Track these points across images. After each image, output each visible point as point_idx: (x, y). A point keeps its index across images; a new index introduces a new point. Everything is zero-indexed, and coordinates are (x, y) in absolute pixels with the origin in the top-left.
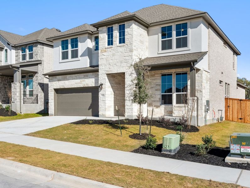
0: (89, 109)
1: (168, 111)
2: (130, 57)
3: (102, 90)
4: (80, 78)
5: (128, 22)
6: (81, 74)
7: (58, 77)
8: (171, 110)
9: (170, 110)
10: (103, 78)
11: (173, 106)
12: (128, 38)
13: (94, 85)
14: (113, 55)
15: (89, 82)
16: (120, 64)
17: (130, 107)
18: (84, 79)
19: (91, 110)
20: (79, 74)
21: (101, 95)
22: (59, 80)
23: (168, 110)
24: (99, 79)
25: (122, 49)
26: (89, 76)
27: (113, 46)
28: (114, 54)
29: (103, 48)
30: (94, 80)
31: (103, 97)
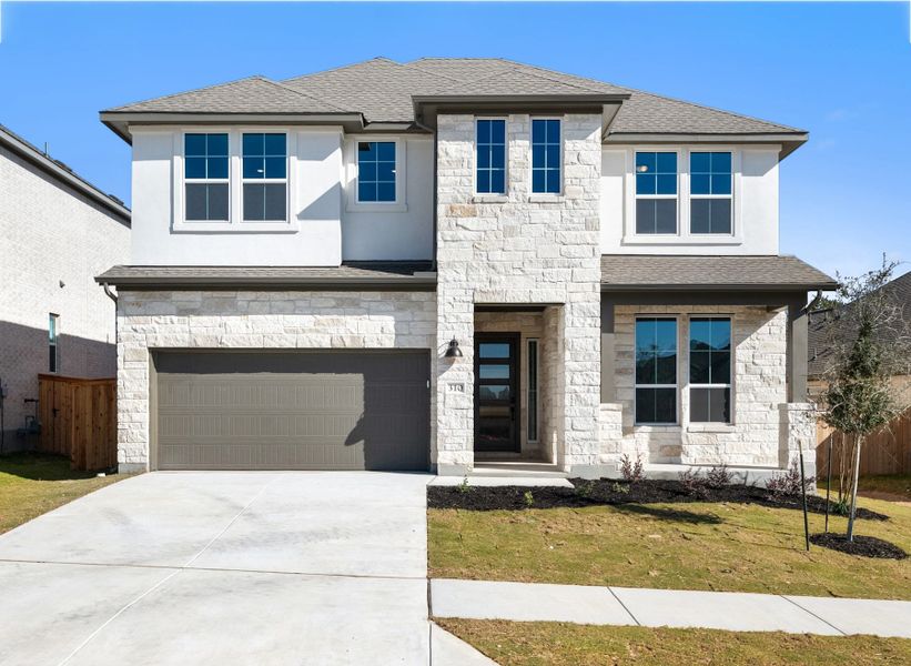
0: (351, 441)
1: (663, 447)
2: (590, 247)
3: (455, 366)
4: (313, 311)
5: (579, 116)
6: (318, 293)
7: (177, 296)
8: (677, 443)
9: (671, 443)
10: (457, 317)
11: (684, 431)
12: (580, 175)
14: (509, 231)
15: (374, 328)
16: (541, 270)
17: (587, 435)
18: (335, 317)
19: (361, 445)
20: (309, 293)
21: (448, 388)
22: (184, 312)
23: (663, 443)
24: (440, 319)
25: (551, 214)
26: (362, 305)
27: (512, 197)
28: (513, 228)
29: (460, 199)
30: (388, 322)
31: (458, 393)
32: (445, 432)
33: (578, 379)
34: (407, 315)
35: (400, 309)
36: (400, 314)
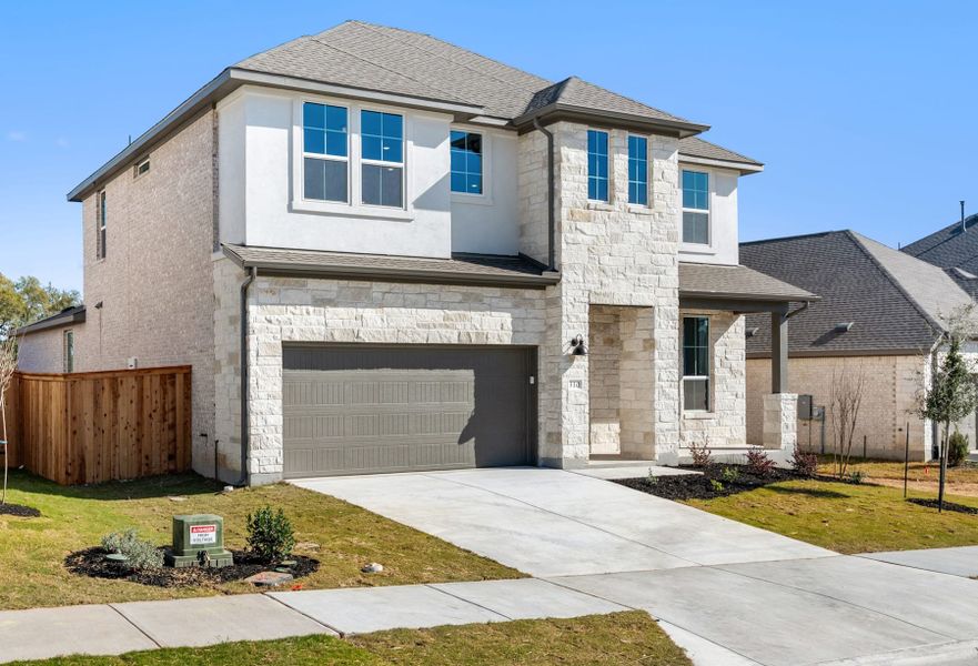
0: (463, 440)
2: (671, 257)
3: (574, 363)
4: (443, 305)
5: (663, 138)
6: (446, 287)
7: (312, 283)
10: (577, 317)
12: (664, 191)
13: (507, 341)
14: (615, 238)
15: (493, 324)
16: (638, 276)
18: (462, 312)
19: (471, 443)
20: (438, 286)
21: (569, 384)
22: (321, 302)
24: (564, 318)
25: (644, 225)
26: (485, 300)
27: (616, 206)
28: (617, 235)
29: (578, 204)
30: (507, 318)
31: (576, 389)
32: (568, 427)
33: (664, 377)
34: (521, 312)
35: (516, 306)
36: (517, 311)
